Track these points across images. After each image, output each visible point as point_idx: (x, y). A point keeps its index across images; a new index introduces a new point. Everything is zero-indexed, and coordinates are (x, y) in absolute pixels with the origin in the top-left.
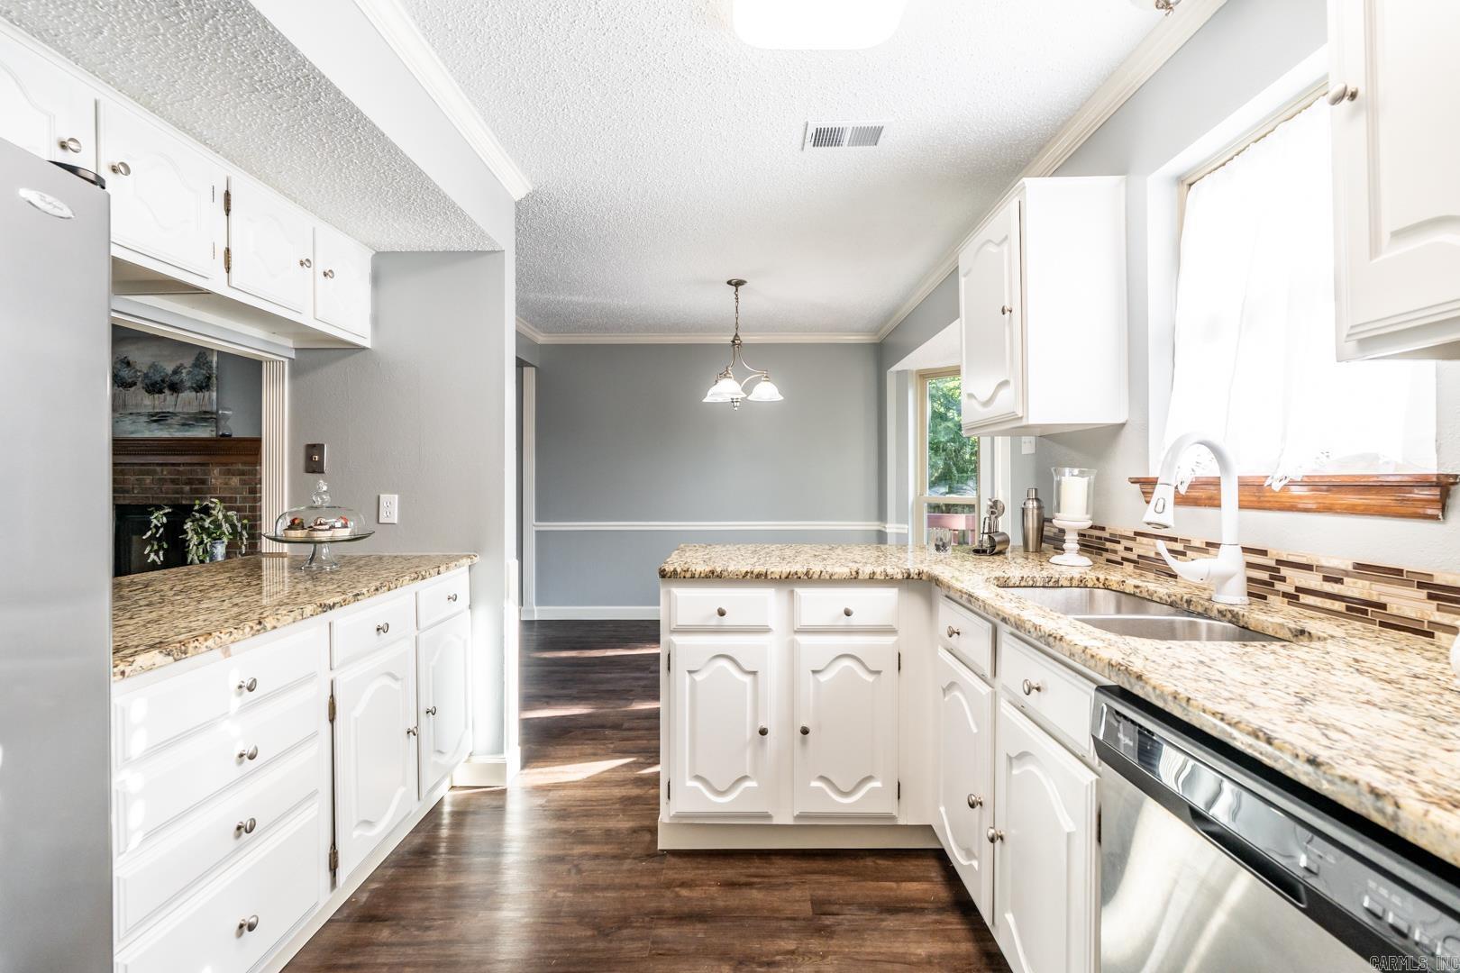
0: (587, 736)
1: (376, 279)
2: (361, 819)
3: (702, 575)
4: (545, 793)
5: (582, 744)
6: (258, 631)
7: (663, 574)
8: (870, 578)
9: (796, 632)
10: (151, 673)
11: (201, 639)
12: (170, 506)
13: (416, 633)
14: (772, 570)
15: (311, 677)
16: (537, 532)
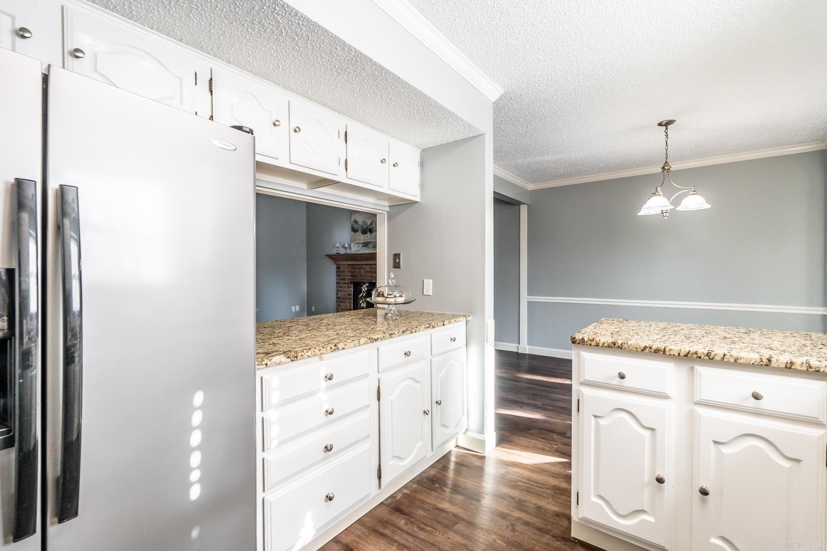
0: (540, 435)
1: (422, 165)
2: (394, 455)
3: (605, 345)
4: (506, 466)
5: (537, 440)
6: (335, 349)
7: (574, 341)
8: (786, 367)
9: (696, 404)
10: (280, 366)
11: (305, 351)
12: (368, 283)
13: (431, 357)
14: (671, 347)
15: (366, 376)
16: (528, 302)
